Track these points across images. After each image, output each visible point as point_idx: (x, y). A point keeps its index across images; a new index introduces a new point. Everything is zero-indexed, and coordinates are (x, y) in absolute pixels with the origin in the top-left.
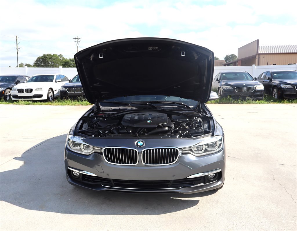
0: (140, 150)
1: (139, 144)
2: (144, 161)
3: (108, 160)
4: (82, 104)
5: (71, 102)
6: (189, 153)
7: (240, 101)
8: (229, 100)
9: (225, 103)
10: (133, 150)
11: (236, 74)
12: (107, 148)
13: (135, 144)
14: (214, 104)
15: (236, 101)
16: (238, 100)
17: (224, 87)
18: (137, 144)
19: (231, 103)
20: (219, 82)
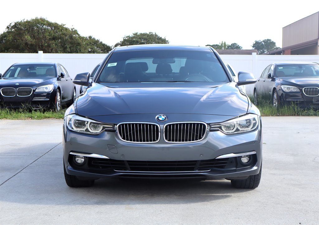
0: (162, 126)
1: (160, 119)
2: (166, 139)
3: (124, 138)
4: (31, 117)
5: (8, 113)
6: (218, 130)
7: (312, 111)
8: (294, 110)
9: (288, 114)
10: (154, 125)
11: (300, 66)
12: (122, 124)
13: (156, 118)
14: (269, 116)
15: (306, 111)
16: (309, 109)
17: (284, 87)
18: (158, 117)
19: (298, 115)
20: (273, 80)
